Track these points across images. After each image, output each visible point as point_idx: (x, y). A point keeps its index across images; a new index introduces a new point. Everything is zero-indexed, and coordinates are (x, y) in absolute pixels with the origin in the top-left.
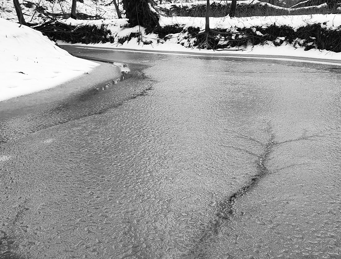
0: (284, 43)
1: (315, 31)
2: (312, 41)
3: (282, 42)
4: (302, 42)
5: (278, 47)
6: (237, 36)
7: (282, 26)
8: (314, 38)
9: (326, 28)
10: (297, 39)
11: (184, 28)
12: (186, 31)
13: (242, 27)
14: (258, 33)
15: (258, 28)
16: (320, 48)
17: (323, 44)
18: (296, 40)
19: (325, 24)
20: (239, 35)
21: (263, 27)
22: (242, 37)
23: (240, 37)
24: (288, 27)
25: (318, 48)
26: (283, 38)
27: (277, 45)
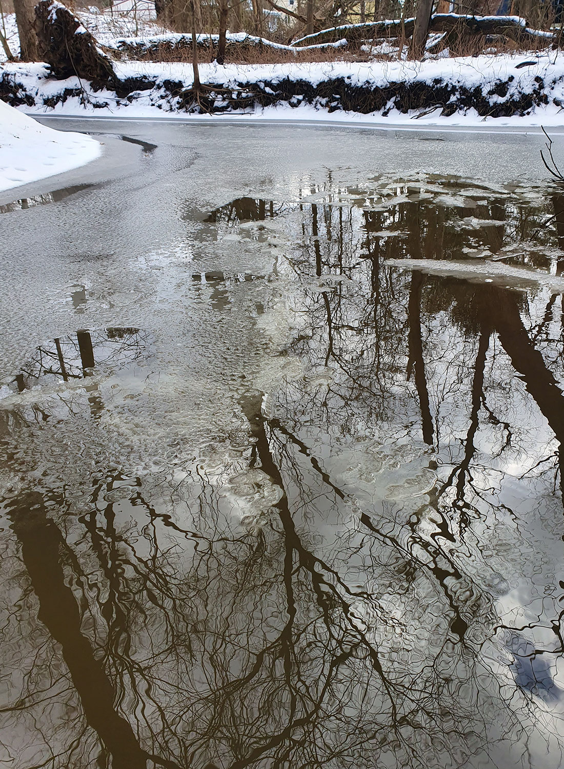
0: (303, 103)
1: (338, 87)
2: (336, 99)
3: (299, 102)
4: (324, 101)
5: (296, 109)
6: (239, 94)
7: (297, 81)
8: (338, 96)
9: (351, 84)
10: (318, 97)
11: (157, 83)
12: (161, 87)
13: (244, 82)
14: (268, 90)
15: (268, 84)
16: (346, 108)
17: (349, 104)
18: (317, 99)
19: (349, 78)
20: (241, 93)
21: (273, 82)
22: (247, 96)
23: (244, 95)
24: (305, 82)
25: (344, 109)
26: (300, 97)
27: (293, 105)
